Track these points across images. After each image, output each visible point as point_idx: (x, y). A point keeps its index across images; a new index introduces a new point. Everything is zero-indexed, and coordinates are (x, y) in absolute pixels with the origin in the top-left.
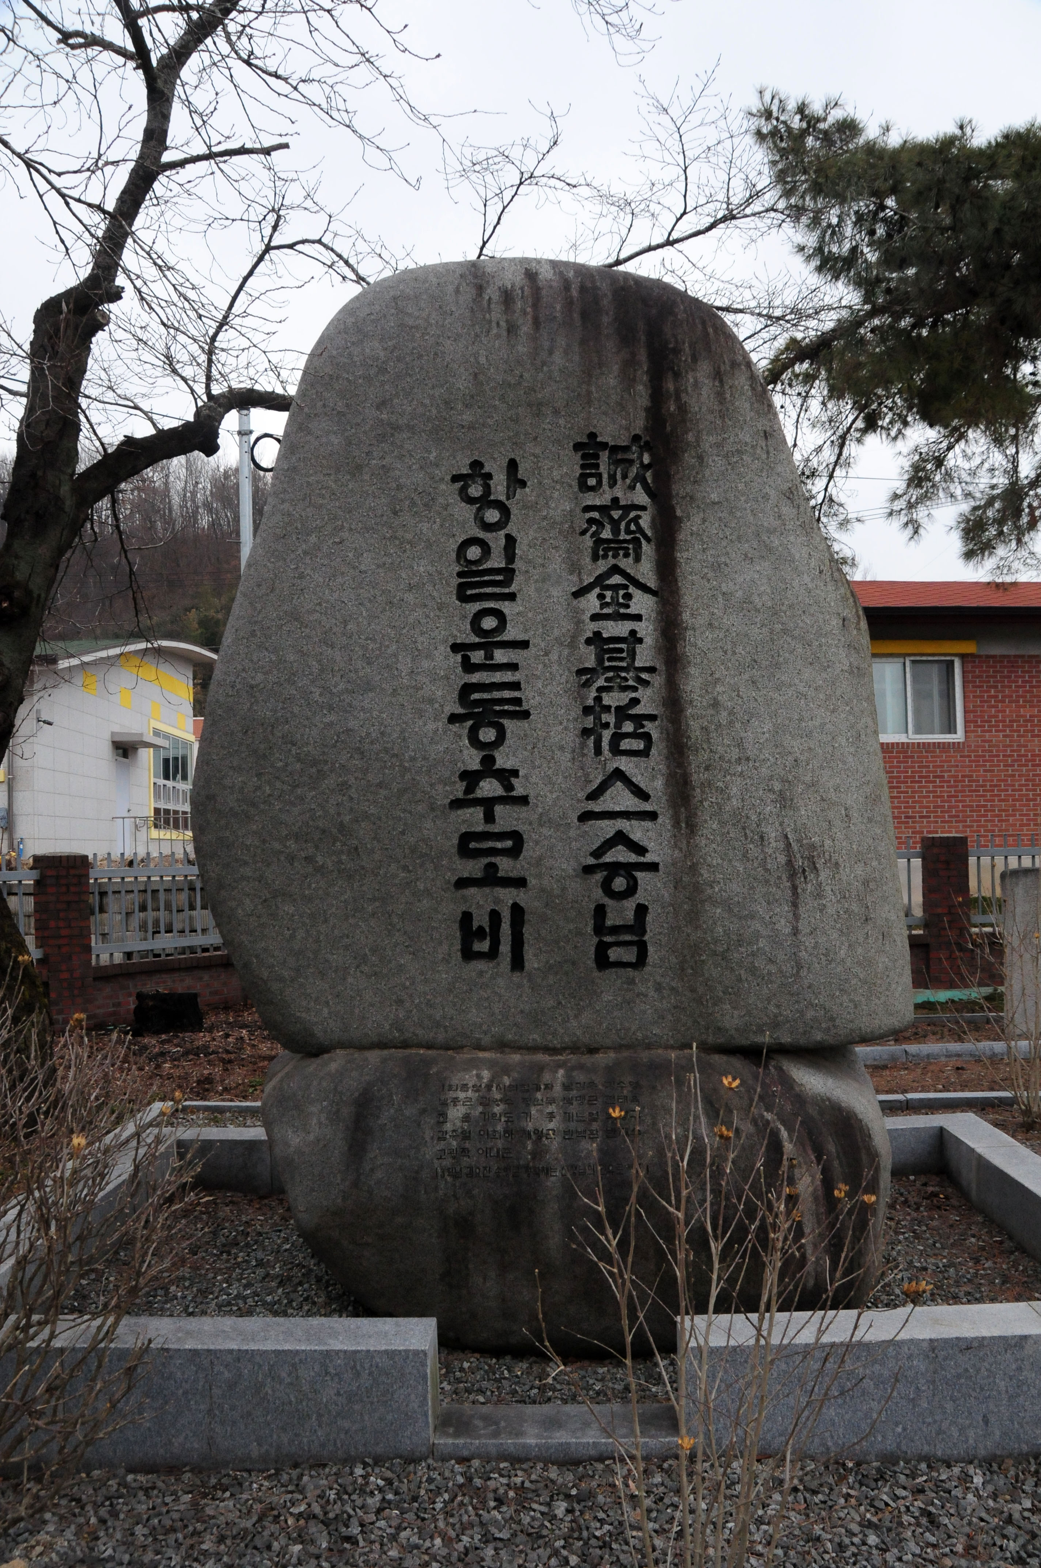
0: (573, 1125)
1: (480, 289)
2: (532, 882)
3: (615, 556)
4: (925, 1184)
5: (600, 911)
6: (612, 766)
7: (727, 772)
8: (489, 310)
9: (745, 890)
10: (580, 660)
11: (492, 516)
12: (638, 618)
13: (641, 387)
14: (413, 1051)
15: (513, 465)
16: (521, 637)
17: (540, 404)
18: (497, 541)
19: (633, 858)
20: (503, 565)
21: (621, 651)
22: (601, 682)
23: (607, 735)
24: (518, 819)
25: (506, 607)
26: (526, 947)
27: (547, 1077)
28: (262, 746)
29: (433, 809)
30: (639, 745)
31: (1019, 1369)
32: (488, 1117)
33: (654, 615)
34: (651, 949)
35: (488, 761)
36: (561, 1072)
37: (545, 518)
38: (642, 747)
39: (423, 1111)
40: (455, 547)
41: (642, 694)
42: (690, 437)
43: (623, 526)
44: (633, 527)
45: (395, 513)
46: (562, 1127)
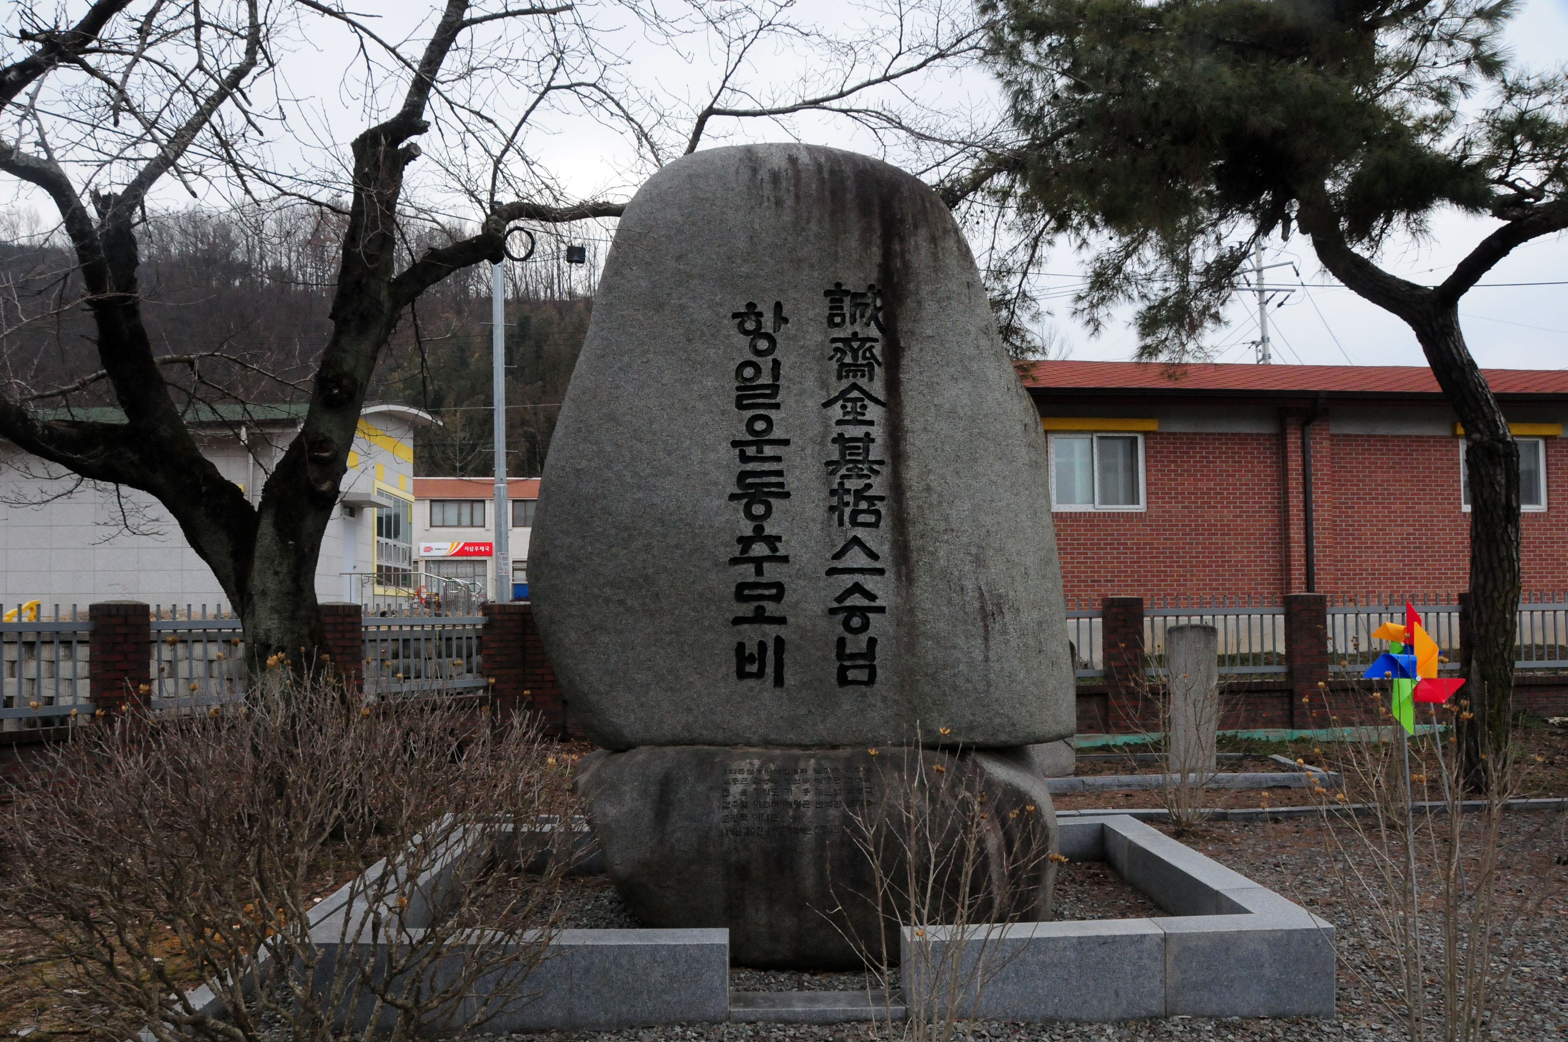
0: (823, 798)
1: (755, 171)
2: (791, 620)
3: (854, 376)
4: (1089, 868)
5: (841, 642)
6: (851, 534)
7: (937, 540)
8: (762, 188)
9: (950, 628)
10: (828, 455)
11: (763, 345)
12: (871, 423)
13: (875, 249)
14: (699, 747)
15: (778, 306)
16: (783, 437)
17: (800, 261)
18: (766, 364)
19: (866, 603)
20: (770, 382)
21: (858, 448)
22: (843, 471)
23: (847, 511)
24: (780, 573)
25: (773, 414)
26: (785, 669)
27: (802, 765)
28: (586, 516)
29: (716, 565)
30: (871, 519)
31: (1140, 958)
32: (759, 791)
33: (883, 421)
34: (879, 671)
35: (759, 529)
36: (812, 761)
37: (802, 347)
38: (873, 520)
39: (711, 788)
40: (735, 367)
41: (874, 480)
42: (912, 286)
43: (860, 353)
44: (868, 355)
45: (689, 340)
46: (815, 798)
